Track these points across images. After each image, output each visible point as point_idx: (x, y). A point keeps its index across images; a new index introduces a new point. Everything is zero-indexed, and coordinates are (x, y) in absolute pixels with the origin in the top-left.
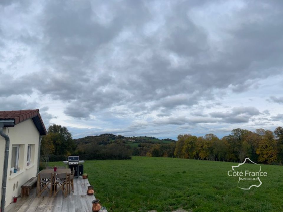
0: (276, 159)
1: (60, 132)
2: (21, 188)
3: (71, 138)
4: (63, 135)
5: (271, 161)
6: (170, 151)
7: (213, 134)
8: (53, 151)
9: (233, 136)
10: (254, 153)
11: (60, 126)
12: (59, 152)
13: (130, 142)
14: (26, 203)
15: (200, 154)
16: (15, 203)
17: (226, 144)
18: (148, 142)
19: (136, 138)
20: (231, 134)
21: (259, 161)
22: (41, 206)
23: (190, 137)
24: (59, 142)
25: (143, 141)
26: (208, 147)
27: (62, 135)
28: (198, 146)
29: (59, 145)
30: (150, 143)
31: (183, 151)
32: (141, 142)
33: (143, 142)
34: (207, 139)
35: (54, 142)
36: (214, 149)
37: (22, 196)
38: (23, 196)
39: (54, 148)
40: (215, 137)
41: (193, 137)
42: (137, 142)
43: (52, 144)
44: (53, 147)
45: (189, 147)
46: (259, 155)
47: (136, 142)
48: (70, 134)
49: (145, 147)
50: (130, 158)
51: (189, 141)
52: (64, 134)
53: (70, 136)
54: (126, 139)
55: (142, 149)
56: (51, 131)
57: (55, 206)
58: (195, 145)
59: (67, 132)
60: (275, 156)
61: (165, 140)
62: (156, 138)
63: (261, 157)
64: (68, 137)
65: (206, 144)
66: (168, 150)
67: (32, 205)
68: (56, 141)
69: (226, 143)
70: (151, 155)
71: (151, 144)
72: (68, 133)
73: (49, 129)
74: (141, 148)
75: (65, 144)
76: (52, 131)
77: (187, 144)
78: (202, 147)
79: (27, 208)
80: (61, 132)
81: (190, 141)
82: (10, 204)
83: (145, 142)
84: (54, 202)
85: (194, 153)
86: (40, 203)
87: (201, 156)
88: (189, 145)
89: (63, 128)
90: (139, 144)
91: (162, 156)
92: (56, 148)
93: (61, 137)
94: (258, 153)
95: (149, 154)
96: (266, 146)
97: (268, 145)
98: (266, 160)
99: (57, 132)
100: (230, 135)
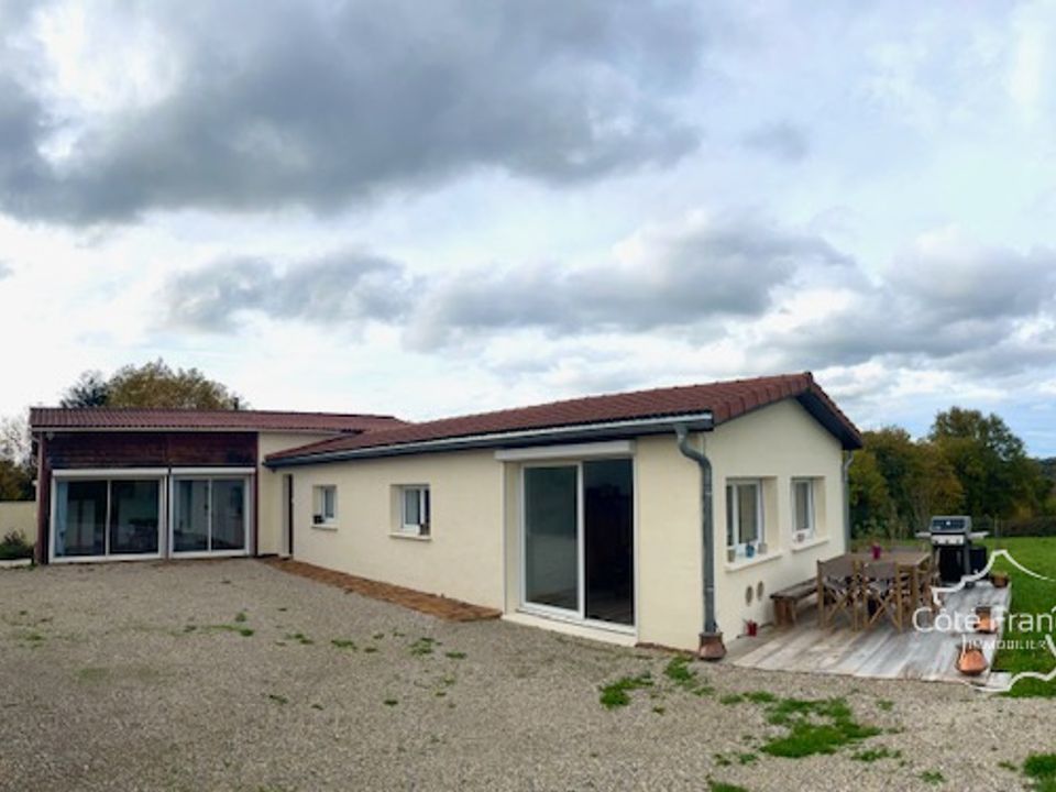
1: (977, 436)
2: (771, 602)
3: (1023, 456)
4: (992, 447)
8: (958, 500)
11: (976, 415)
12: (981, 504)
14: (779, 639)
16: (752, 638)
22: (817, 648)
24: (979, 470)
27: (989, 444)
29: (977, 479)
35: (960, 470)
37: (775, 623)
38: (779, 623)
39: (961, 488)
43: (953, 477)
44: (958, 485)
48: (1017, 440)
52: (995, 443)
53: (1020, 446)
56: (946, 433)
57: (856, 650)
59: (1006, 434)
64: (1010, 450)
67: (794, 644)
68: (964, 467)
72: (1010, 436)
73: (938, 424)
75: (1001, 476)
76: (950, 430)
79: (779, 650)
80: (981, 435)
82: (738, 637)
84: (861, 642)
86: (819, 641)
89: (990, 420)
92: (967, 491)
93: (984, 452)
99: (968, 434)
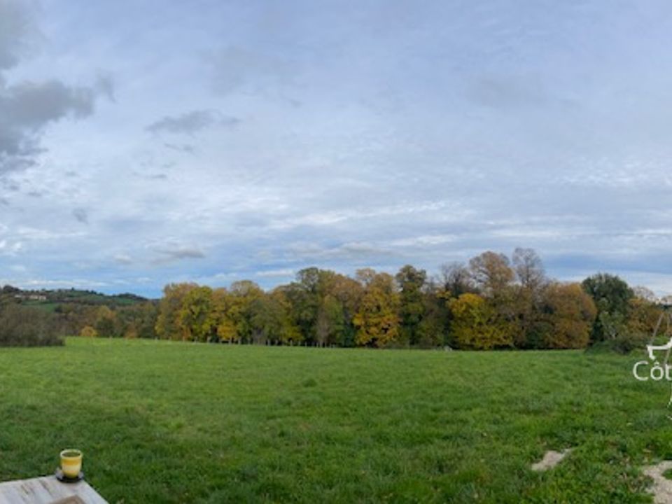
0: (394, 337)
5: (384, 340)
6: (143, 322)
7: (250, 282)
9: (298, 286)
10: (348, 322)
13: (35, 302)
15: (220, 328)
17: (281, 304)
18: (79, 302)
19: (50, 294)
20: (295, 281)
21: (358, 342)
23: (196, 289)
25: (67, 299)
26: (240, 312)
28: (216, 309)
30: (85, 303)
31: (179, 322)
32: (63, 301)
33: (68, 302)
34: (236, 291)
36: (255, 315)
40: (256, 287)
41: (203, 288)
42: (51, 302)
45: (193, 313)
46: (359, 327)
47: (48, 300)
49: (71, 314)
50: (61, 344)
51: (193, 299)
54: (25, 294)
55: (66, 318)
58: (208, 308)
60: (395, 329)
61: (121, 296)
62: (98, 292)
63: (364, 332)
65: (236, 303)
66: (138, 320)
69: (281, 301)
70: (94, 332)
71: (86, 306)
74: (64, 314)
77: (190, 305)
78: (225, 311)
81: (197, 297)
83: (72, 301)
85: (206, 327)
87: (223, 334)
88: (193, 307)
90: (57, 305)
91: (122, 335)
94: (357, 322)
95: (90, 331)
96: (379, 308)
97: (381, 304)
98: (374, 340)
100: (293, 284)
